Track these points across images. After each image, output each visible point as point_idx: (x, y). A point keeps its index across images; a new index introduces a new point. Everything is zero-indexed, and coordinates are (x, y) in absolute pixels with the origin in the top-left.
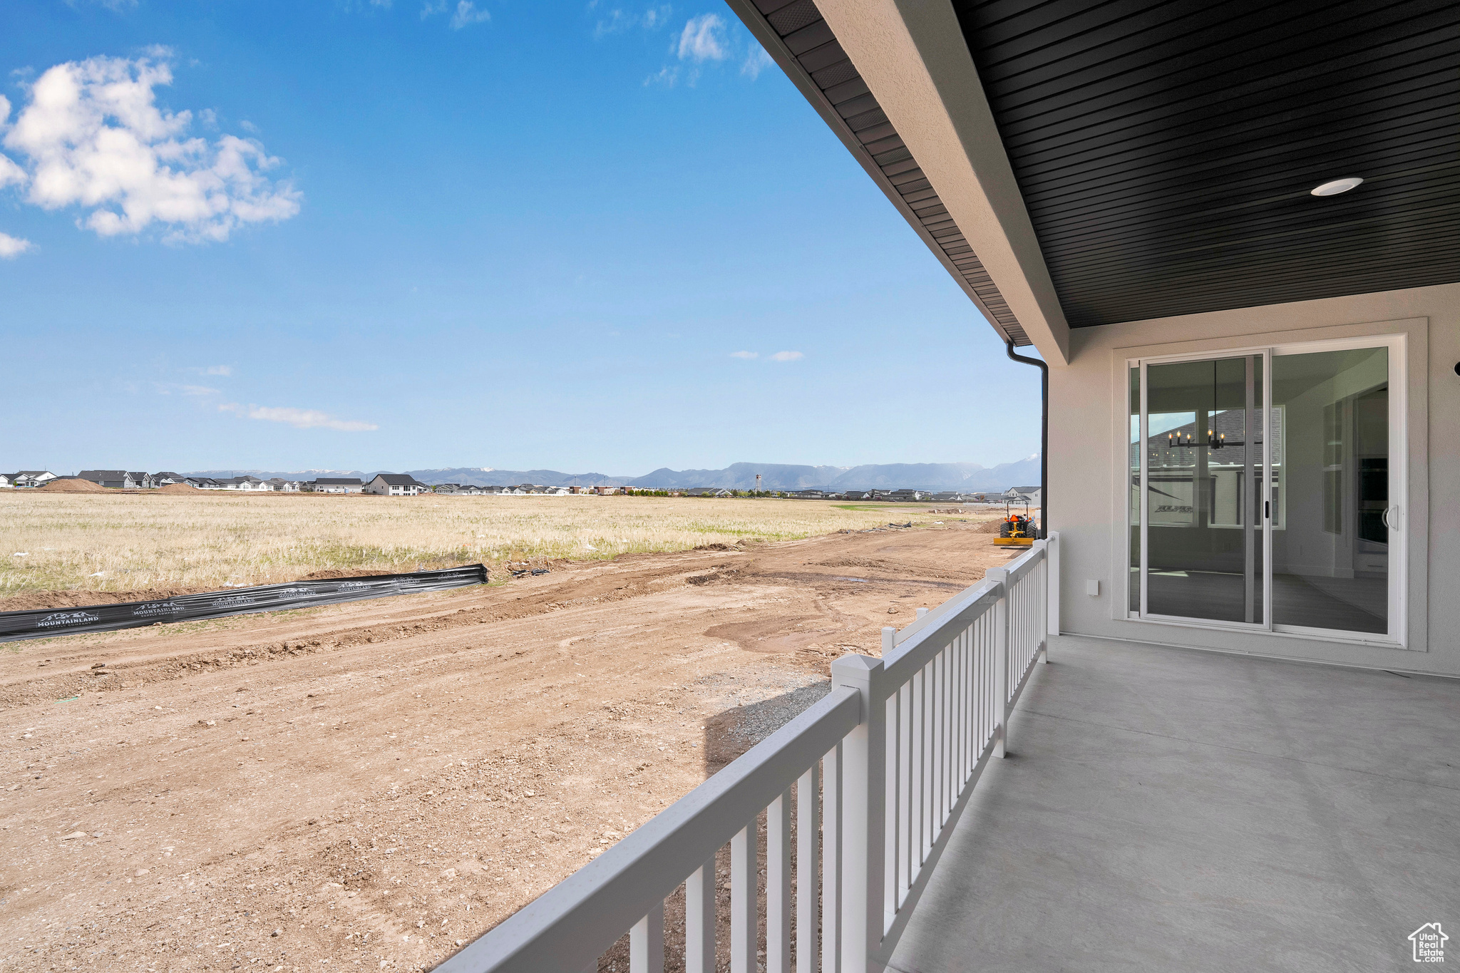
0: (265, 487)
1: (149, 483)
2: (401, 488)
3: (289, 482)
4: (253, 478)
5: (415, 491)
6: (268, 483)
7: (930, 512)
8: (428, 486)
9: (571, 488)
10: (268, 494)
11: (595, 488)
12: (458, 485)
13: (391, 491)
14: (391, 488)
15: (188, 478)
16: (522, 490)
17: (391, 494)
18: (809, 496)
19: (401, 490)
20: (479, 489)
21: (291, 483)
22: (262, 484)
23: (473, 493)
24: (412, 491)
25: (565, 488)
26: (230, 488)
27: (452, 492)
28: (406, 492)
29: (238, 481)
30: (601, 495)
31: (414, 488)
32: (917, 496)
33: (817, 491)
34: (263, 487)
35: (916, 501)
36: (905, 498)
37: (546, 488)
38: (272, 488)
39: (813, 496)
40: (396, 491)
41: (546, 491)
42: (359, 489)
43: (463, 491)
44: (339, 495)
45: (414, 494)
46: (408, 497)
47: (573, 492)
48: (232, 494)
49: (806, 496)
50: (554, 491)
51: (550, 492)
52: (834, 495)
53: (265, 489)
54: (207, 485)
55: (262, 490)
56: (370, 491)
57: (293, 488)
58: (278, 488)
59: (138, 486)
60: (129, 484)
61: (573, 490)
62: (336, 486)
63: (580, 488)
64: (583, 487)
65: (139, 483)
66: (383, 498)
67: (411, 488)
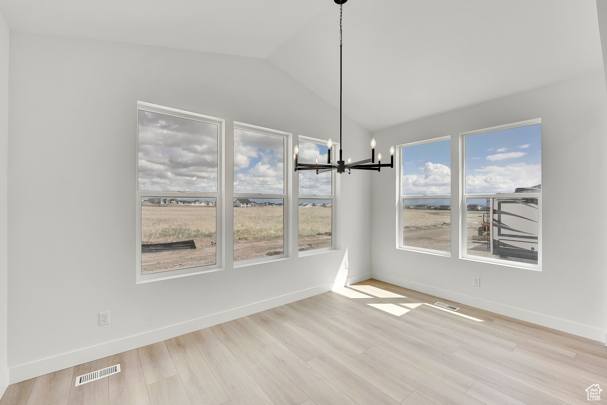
1: (168, 203)
2: (245, 204)
3: (211, 202)
4: (200, 201)
5: (250, 205)
6: (204, 202)
7: (479, 216)
8: (257, 203)
9: (313, 204)
10: (201, 207)
11: (323, 204)
12: (269, 203)
13: (242, 205)
14: (242, 204)
15: (180, 201)
17: (242, 207)
18: (420, 208)
19: (245, 205)
20: (276, 204)
21: (212, 202)
22: (203, 203)
23: (274, 206)
24: (249, 205)
25: (311, 204)
26: (193, 204)
27: (266, 206)
28: (247, 206)
29: (195, 201)
30: (325, 207)
31: (250, 204)
32: (479, 208)
33: (424, 205)
34: (203, 204)
35: (478, 210)
36: (472, 209)
37: (302, 204)
39: (422, 208)
40: (243, 206)
41: (302, 205)
43: (270, 205)
45: (250, 207)
46: (247, 208)
47: (314, 206)
48: (193, 206)
49: (419, 208)
50: (305, 205)
51: (303, 206)
52: (433, 207)
53: (204, 205)
54: (185, 203)
55: (203, 205)
56: (236, 205)
57: (213, 204)
58: (208, 204)
59: (165, 204)
60: (162, 203)
61: (314, 205)
63: (317, 204)
64: (318, 204)
66: (239, 208)
67: (249, 204)
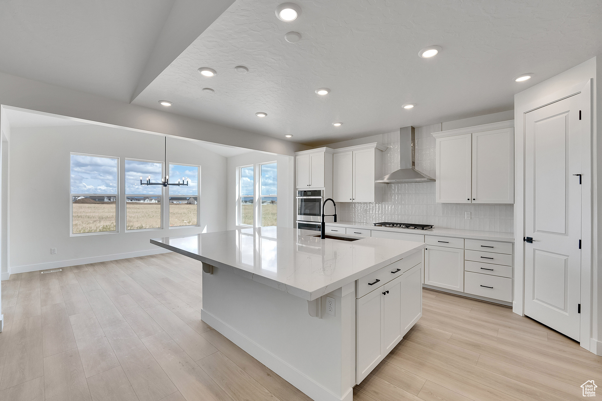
0: (154, 201)
1: (113, 200)
4: (150, 198)
10: (156, 204)
16: (250, 202)
29: (145, 198)
38: (157, 202)
42: (186, 202)
44: (178, 204)
48: (142, 204)
54: (133, 200)
56: (189, 203)
60: (106, 200)
62: (177, 201)
65: (110, 200)
